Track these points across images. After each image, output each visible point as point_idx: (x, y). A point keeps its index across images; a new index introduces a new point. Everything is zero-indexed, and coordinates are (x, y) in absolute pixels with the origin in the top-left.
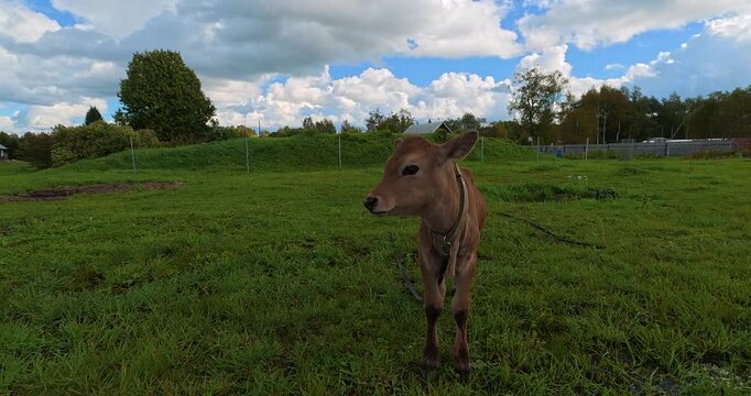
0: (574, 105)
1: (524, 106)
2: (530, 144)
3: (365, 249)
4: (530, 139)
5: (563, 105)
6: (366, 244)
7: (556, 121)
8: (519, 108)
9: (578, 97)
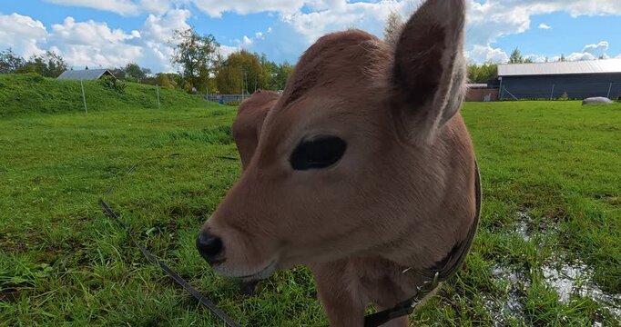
0: (224, 63)
1: (185, 60)
2: (195, 93)
3: (71, 241)
4: (194, 89)
5: (215, 63)
6: (69, 232)
7: (211, 75)
8: (181, 62)
9: (225, 57)
